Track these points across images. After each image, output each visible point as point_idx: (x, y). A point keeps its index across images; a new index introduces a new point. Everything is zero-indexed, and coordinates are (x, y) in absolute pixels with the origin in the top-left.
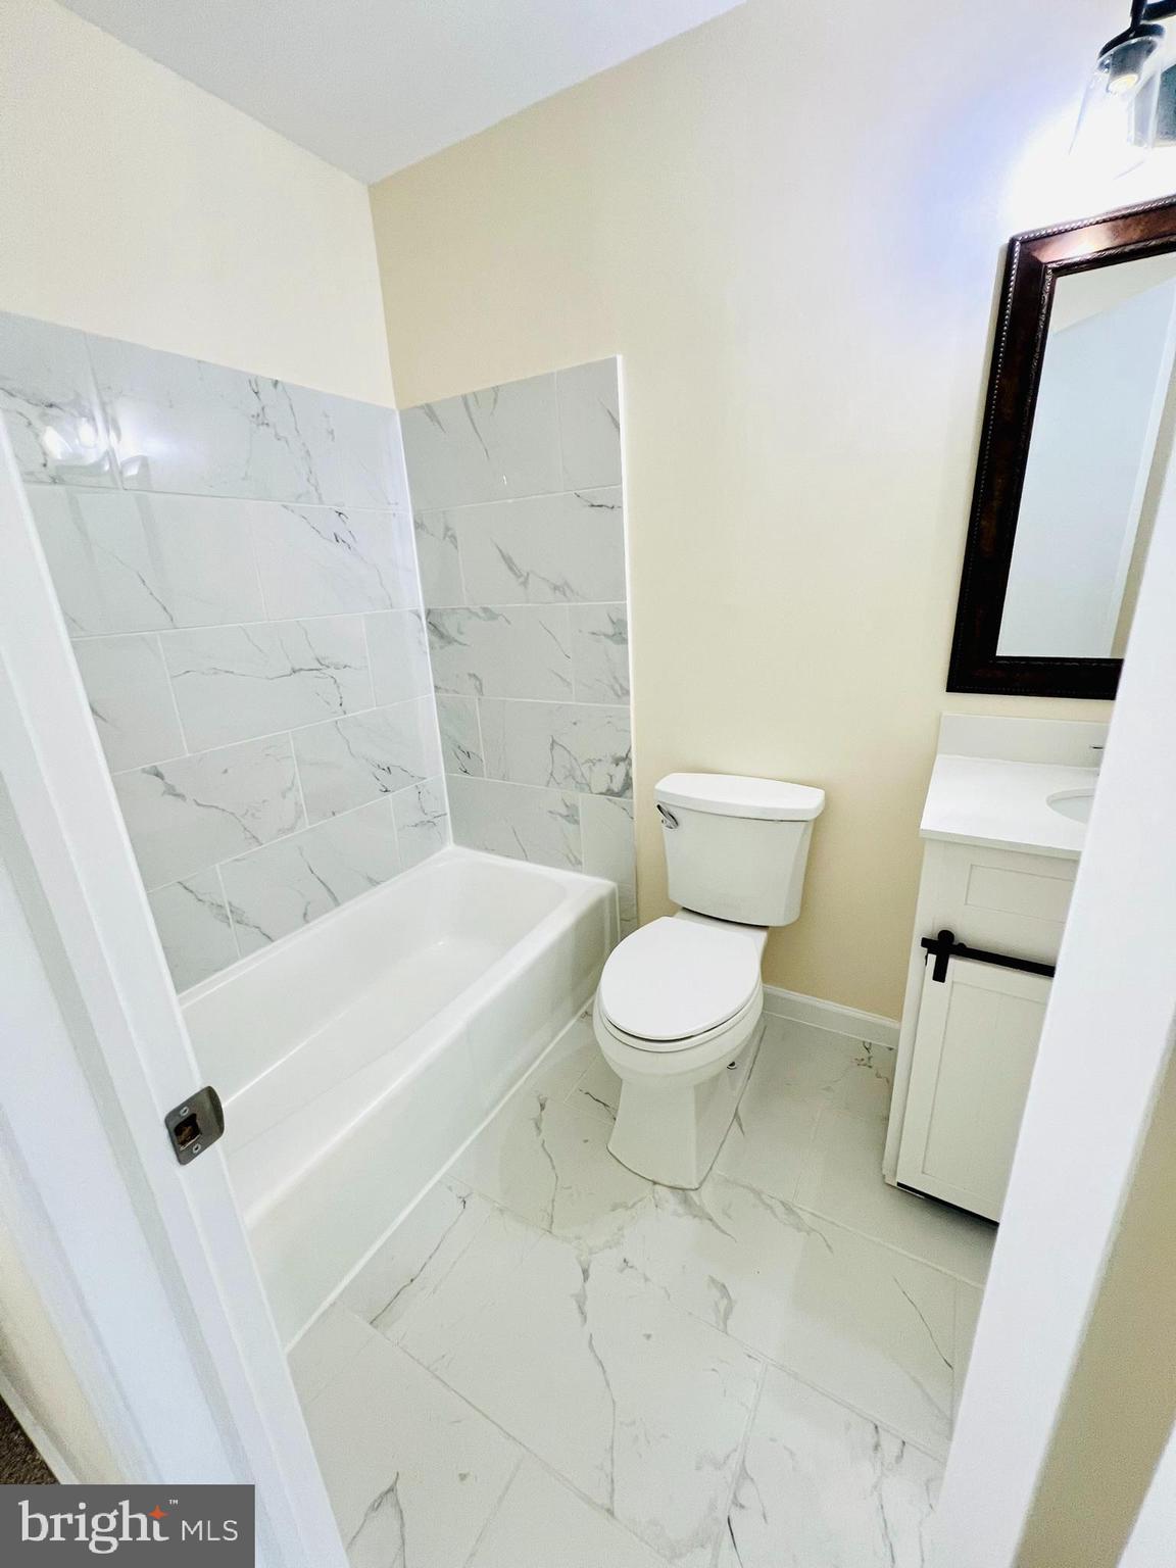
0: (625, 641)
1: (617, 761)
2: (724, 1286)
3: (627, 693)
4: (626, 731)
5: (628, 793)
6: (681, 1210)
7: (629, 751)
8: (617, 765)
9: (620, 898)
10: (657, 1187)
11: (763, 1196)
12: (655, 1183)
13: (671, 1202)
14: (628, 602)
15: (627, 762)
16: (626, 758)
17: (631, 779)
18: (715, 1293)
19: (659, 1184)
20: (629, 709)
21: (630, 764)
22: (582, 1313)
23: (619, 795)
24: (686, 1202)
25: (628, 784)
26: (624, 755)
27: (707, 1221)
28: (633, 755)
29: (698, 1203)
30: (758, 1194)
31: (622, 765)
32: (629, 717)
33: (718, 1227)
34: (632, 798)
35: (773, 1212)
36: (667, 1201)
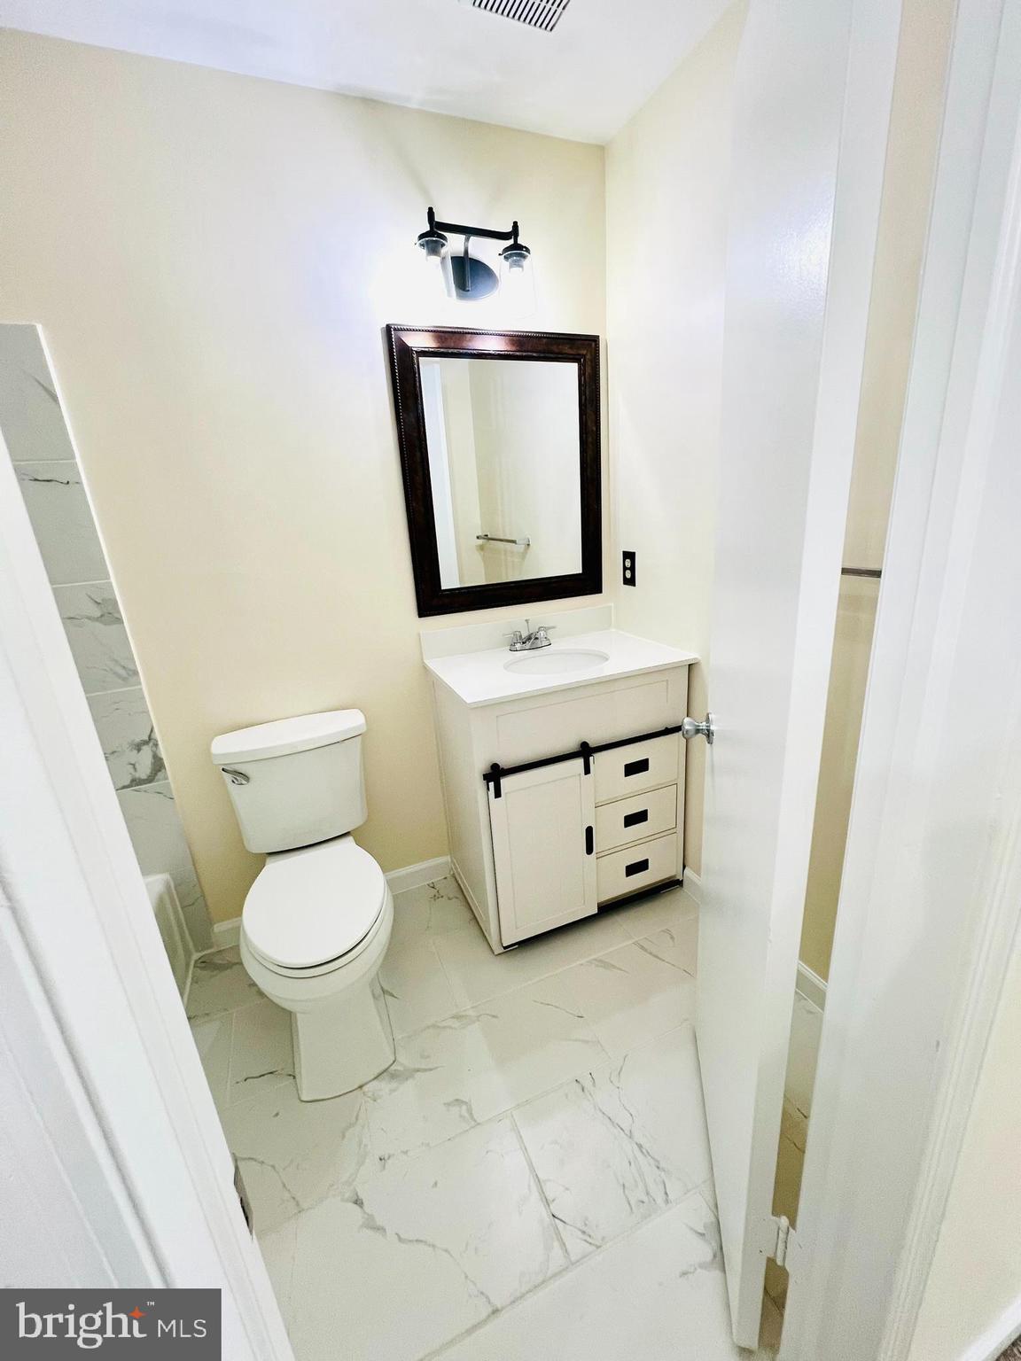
0: (119, 621)
1: (138, 747)
2: (457, 1100)
3: (136, 673)
4: (144, 712)
5: (160, 775)
6: (394, 1085)
7: (152, 731)
8: (139, 750)
9: (176, 887)
10: (365, 1088)
11: (439, 1024)
12: (361, 1087)
13: (383, 1086)
14: (113, 580)
15: (151, 744)
16: (150, 740)
17: (161, 759)
18: (455, 1110)
19: (366, 1084)
20: (141, 689)
21: (156, 745)
22: (378, 1229)
23: (150, 779)
24: (394, 1076)
25: (158, 765)
26: (147, 738)
27: (418, 1073)
28: (157, 735)
29: (402, 1069)
30: (434, 1026)
31: (147, 750)
32: (143, 698)
33: (425, 1070)
34: (166, 778)
35: (450, 1027)
36: (381, 1090)
